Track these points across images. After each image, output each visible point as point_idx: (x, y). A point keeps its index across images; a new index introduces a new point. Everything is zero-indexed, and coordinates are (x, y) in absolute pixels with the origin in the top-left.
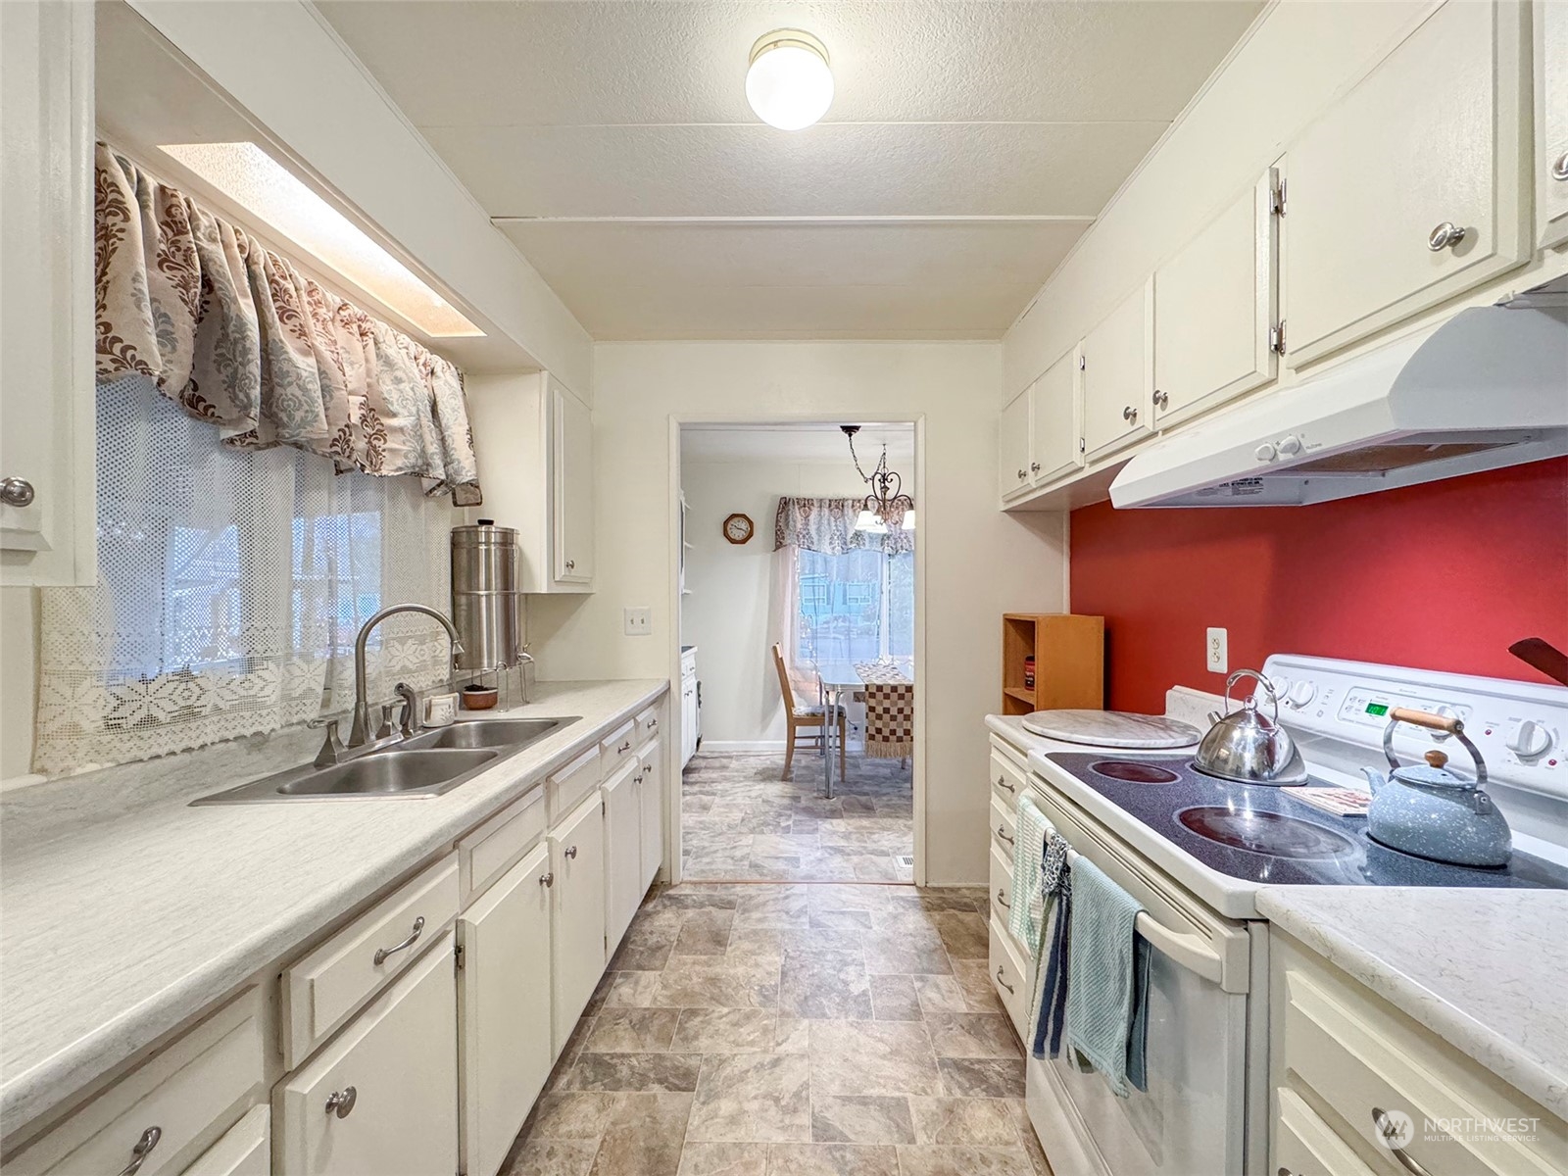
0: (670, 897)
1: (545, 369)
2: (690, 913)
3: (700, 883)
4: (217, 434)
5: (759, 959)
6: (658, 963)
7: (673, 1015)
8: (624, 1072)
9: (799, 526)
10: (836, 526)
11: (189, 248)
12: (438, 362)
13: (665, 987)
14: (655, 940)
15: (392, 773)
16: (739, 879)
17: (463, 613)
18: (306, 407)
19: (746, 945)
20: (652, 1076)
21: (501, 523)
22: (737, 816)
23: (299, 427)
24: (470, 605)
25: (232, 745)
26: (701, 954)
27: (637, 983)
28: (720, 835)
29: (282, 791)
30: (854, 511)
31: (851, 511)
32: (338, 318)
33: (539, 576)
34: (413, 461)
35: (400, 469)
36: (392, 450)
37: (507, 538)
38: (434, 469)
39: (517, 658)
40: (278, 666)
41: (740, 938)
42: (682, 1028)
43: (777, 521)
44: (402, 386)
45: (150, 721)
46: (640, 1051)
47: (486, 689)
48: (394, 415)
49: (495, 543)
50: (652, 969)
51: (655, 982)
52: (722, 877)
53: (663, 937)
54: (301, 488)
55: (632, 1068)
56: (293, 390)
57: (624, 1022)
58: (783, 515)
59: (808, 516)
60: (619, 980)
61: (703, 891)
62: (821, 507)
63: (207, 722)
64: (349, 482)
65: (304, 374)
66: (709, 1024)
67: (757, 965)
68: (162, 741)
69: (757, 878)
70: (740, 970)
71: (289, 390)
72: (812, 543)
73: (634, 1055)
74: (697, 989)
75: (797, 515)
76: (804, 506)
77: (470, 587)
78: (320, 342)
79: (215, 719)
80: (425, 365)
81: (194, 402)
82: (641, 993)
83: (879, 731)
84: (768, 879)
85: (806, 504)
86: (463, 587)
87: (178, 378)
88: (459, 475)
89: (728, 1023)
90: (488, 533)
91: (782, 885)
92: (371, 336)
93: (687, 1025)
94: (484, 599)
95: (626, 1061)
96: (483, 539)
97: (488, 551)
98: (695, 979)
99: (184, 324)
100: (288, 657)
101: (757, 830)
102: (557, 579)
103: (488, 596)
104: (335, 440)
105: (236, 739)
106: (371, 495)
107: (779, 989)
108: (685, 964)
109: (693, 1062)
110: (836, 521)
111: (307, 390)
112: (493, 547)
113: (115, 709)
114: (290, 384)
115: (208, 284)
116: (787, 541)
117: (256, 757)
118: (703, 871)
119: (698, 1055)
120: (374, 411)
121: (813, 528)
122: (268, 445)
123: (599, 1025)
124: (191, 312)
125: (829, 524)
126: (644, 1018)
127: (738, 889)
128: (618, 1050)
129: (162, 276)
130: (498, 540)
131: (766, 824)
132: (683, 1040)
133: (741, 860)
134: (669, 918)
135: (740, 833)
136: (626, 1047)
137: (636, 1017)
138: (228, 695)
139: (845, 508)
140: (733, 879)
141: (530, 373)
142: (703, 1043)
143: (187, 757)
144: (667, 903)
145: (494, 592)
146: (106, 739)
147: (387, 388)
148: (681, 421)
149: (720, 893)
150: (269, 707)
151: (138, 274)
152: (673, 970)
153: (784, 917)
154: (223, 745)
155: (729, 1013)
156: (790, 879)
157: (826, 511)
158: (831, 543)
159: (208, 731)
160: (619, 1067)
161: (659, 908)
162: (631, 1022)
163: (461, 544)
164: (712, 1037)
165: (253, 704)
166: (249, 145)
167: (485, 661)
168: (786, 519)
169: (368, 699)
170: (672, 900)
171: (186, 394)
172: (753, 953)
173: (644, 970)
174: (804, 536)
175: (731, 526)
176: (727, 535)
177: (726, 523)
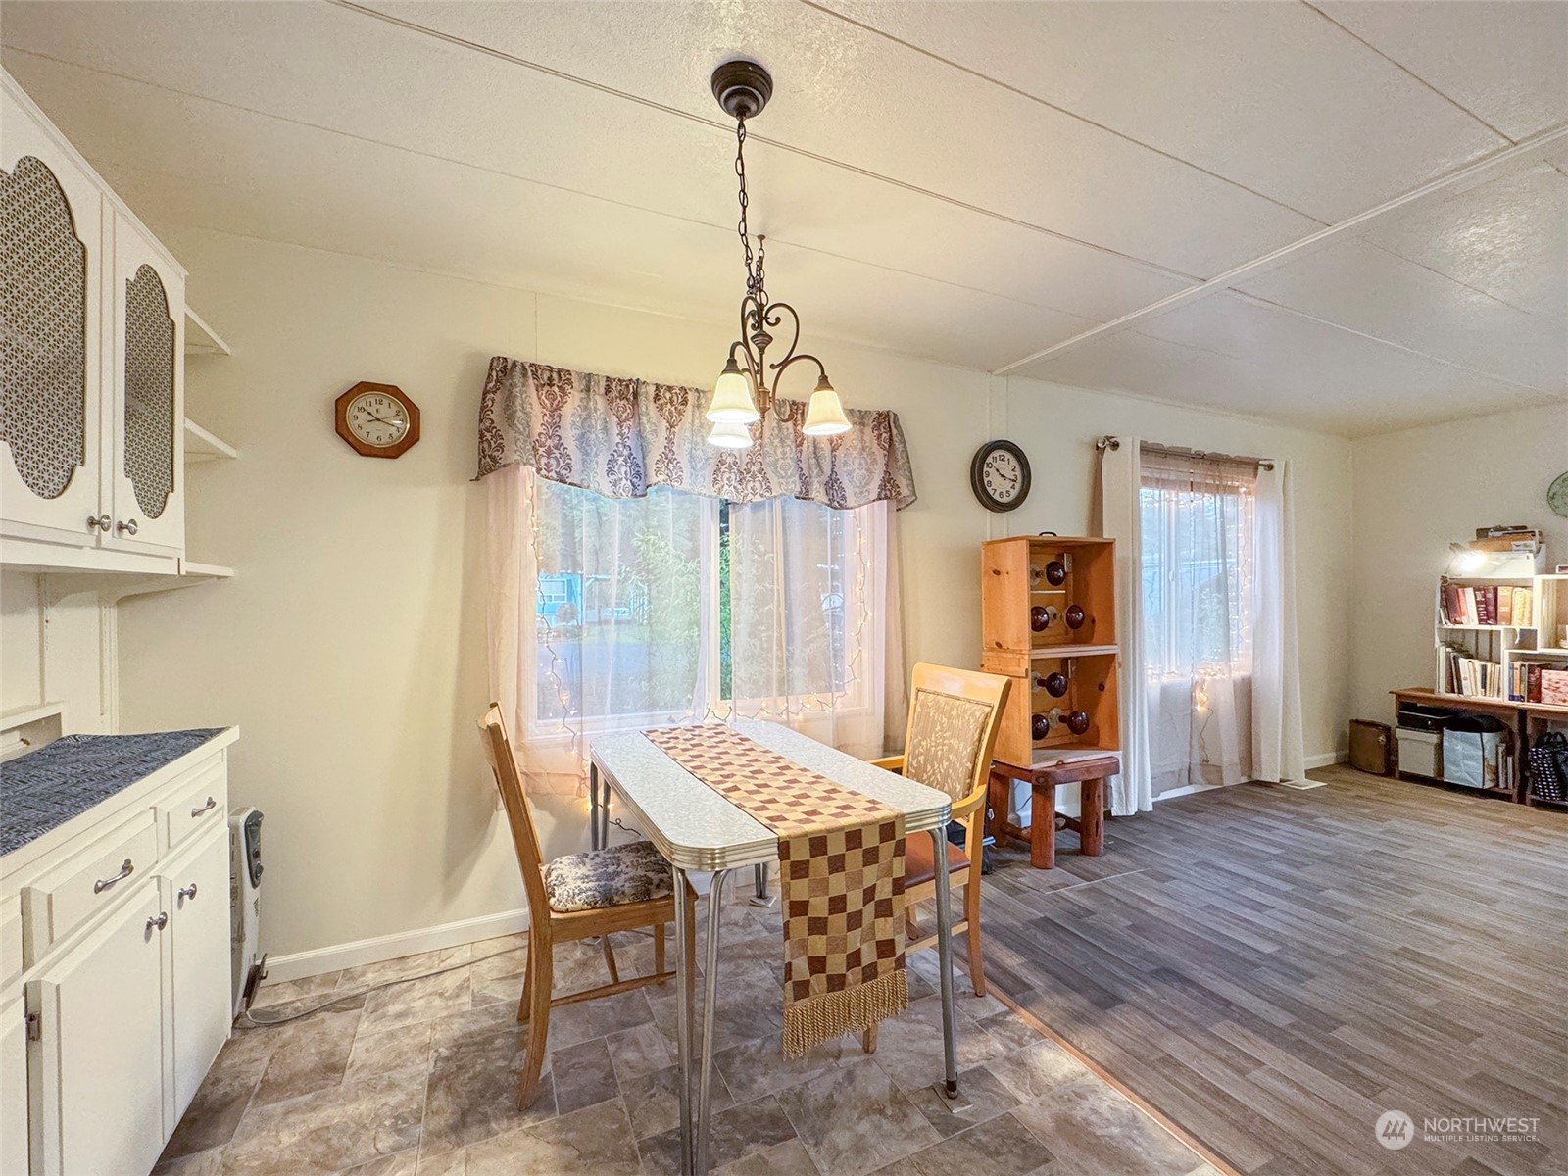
9: (537, 428)
10: (621, 434)
30: (661, 408)
31: (652, 408)
43: (484, 409)
58: (498, 397)
59: (558, 408)
62: (588, 390)
72: (568, 467)
75: (532, 403)
76: (551, 385)
83: (817, 964)
85: (554, 380)
110: (620, 425)
116: (511, 455)
121: (569, 436)
125: (605, 430)
139: (642, 399)
157: (600, 402)
158: (610, 471)
168: (507, 407)
174: (549, 452)
175: (359, 409)
176: (342, 430)
177: (342, 403)
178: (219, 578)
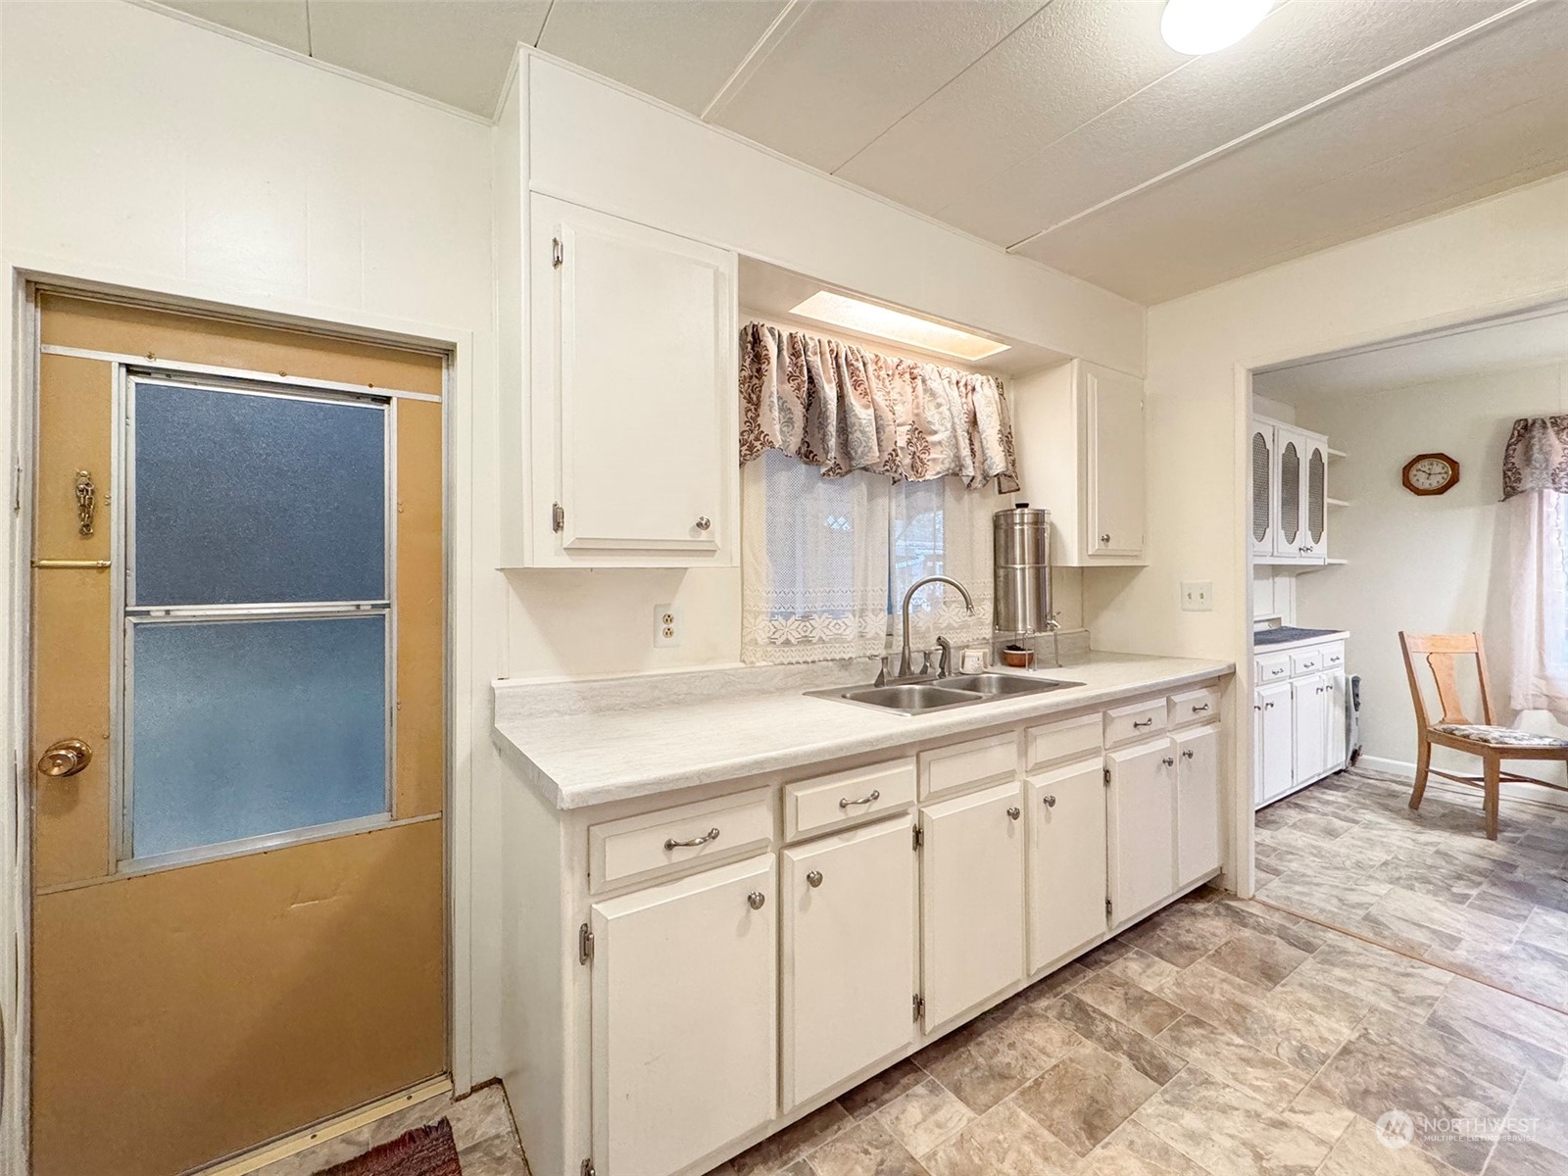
0: (1228, 907)
1: (1075, 358)
2: (1246, 933)
3: (1278, 909)
4: (819, 471)
5: (1317, 1018)
6: (1181, 961)
7: (1174, 1012)
8: (1100, 1028)
9: (1557, 460)
11: (802, 365)
12: (977, 379)
13: (1178, 984)
14: (1189, 939)
15: (917, 699)
16: (1337, 925)
17: (1001, 584)
18: (864, 444)
19: (1305, 996)
20: (1125, 1047)
21: (1035, 505)
22: (1379, 855)
23: (860, 458)
24: (1006, 576)
25: (831, 663)
26: (1238, 976)
27: (1149, 966)
28: (1337, 868)
29: (844, 697)
32: (897, 372)
33: (1071, 552)
34: (947, 466)
35: (939, 473)
36: (934, 460)
37: (1039, 518)
38: (966, 468)
39: (1046, 625)
40: (854, 616)
41: (1301, 985)
42: (1177, 1027)
43: (1508, 457)
44: (941, 409)
45: (787, 643)
46: (1124, 1022)
47: (1023, 650)
48: (935, 432)
49: (1028, 523)
50: (1173, 963)
51: (1168, 976)
52: (1313, 914)
53: (1200, 940)
54: (871, 497)
55: (1109, 1029)
56: (858, 434)
57: (1120, 991)
58: (1519, 445)
60: (1131, 955)
61: (1277, 919)
63: (816, 647)
64: (904, 489)
65: (864, 422)
66: (1211, 1042)
67: (1310, 1022)
68: (794, 655)
69: (1368, 934)
70: (1282, 1016)
71: (855, 435)
73: (1116, 1021)
74: (1215, 1005)
75: (1550, 442)
77: (1007, 562)
78: (879, 397)
79: (821, 646)
80: (966, 385)
81: (808, 454)
82: (1148, 977)
84: (1388, 943)
86: (1002, 562)
87: (795, 442)
88: (991, 469)
89: (1236, 1054)
90: (1022, 515)
91: (1405, 959)
92: (919, 378)
93: (1185, 1029)
94: (1019, 573)
95: (1105, 1021)
96: (1017, 520)
97: (1022, 531)
98: (1217, 996)
99: (798, 411)
100: (863, 611)
101: (1401, 881)
102: (1090, 553)
103: (1023, 570)
104: (887, 461)
105: (832, 660)
106: (921, 496)
107: (1329, 1061)
108: (1213, 976)
109: (1174, 1063)
111: (865, 432)
112: (1026, 527)
113: (774, 633)
114: (856, 431)
115: (811, 380)
116: (1528, 484)
117: (844, 674)
118: (1288, 898)
119: (1184, 1060)
120: (919, 432)
122: (847, 473)
123: (1096, 979)
124: (802, 403)
126: (1141, 998)
127: (1331, 935)
128: (1103, 1009)
129: (788, 387)
130: (1031, 521)
131: (1426, 881)
132: (1173, 1038)
133: (1353, 907)
134: (1217, 927)
135: (1371, 877)
136: (1111, 1010)
137: (1133, 992)
138: (828, 633)
140: (1328, 922)
141: (1062, 365)
142: (1195, 1054)
143: (804, 666)
144: (1222, 910)
145: (1027, 566)
146: (769, 649)
147: (931, 415)
148: (1251, 366)
149: (1301, 930)
150: (848, 642)
151: (772, 393)
152: (1195, 975)
153: (1389, 994)
154: (825, 663)
155: (1242, 1046)
156: (1426, 956)
159: (816, 652)
160: (1097, 1022)
161: (1211, 913)
162: (1126, 994)
163: (1001, 526)
164: (1208, 1054)
165: (838, 639)
166: (822, 292)
167: (1020, 626)
168: (1528, 452)
169: (911, 645)
170: (1229, 912)
171: (802, 451)
172: (1312, 1008)
173: (1162, 958)
175: (1417, 471)
176: (1407, 483)
177: (1407, 469)
178: (1340, 564)
